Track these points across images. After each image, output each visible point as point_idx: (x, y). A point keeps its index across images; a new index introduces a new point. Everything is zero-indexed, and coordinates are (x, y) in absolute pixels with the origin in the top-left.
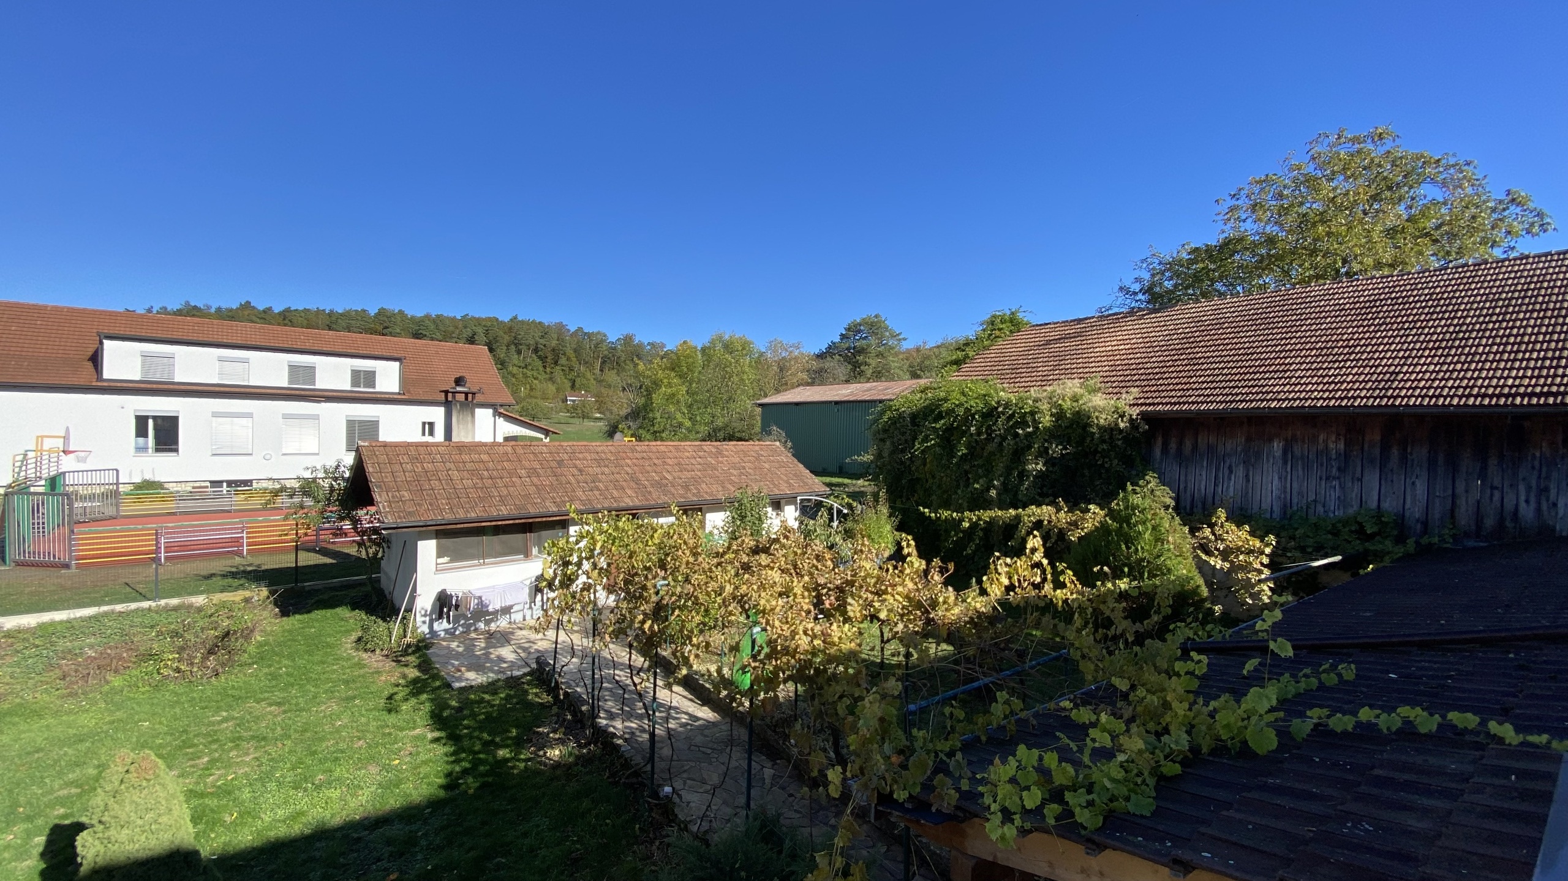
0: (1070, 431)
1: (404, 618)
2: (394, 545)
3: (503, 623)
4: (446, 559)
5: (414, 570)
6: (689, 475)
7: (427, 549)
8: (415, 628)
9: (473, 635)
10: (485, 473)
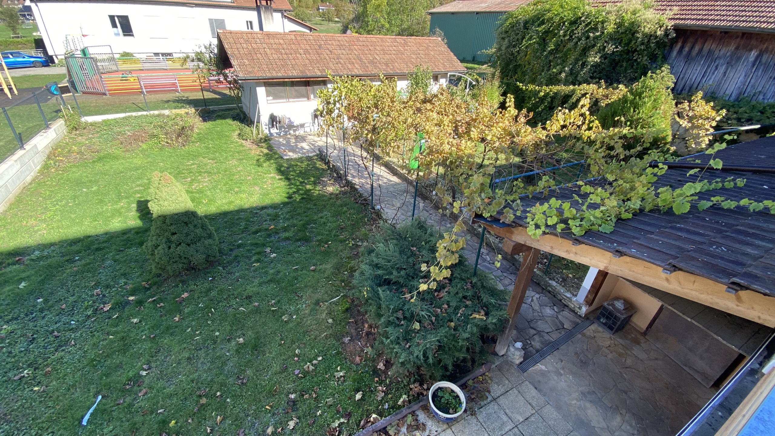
2: (245, 89)
3: (300, 132)
4: (271, 98)
5: (258, 103)
7: (261, 91)
8: (263, 131)
9: (289, 136)
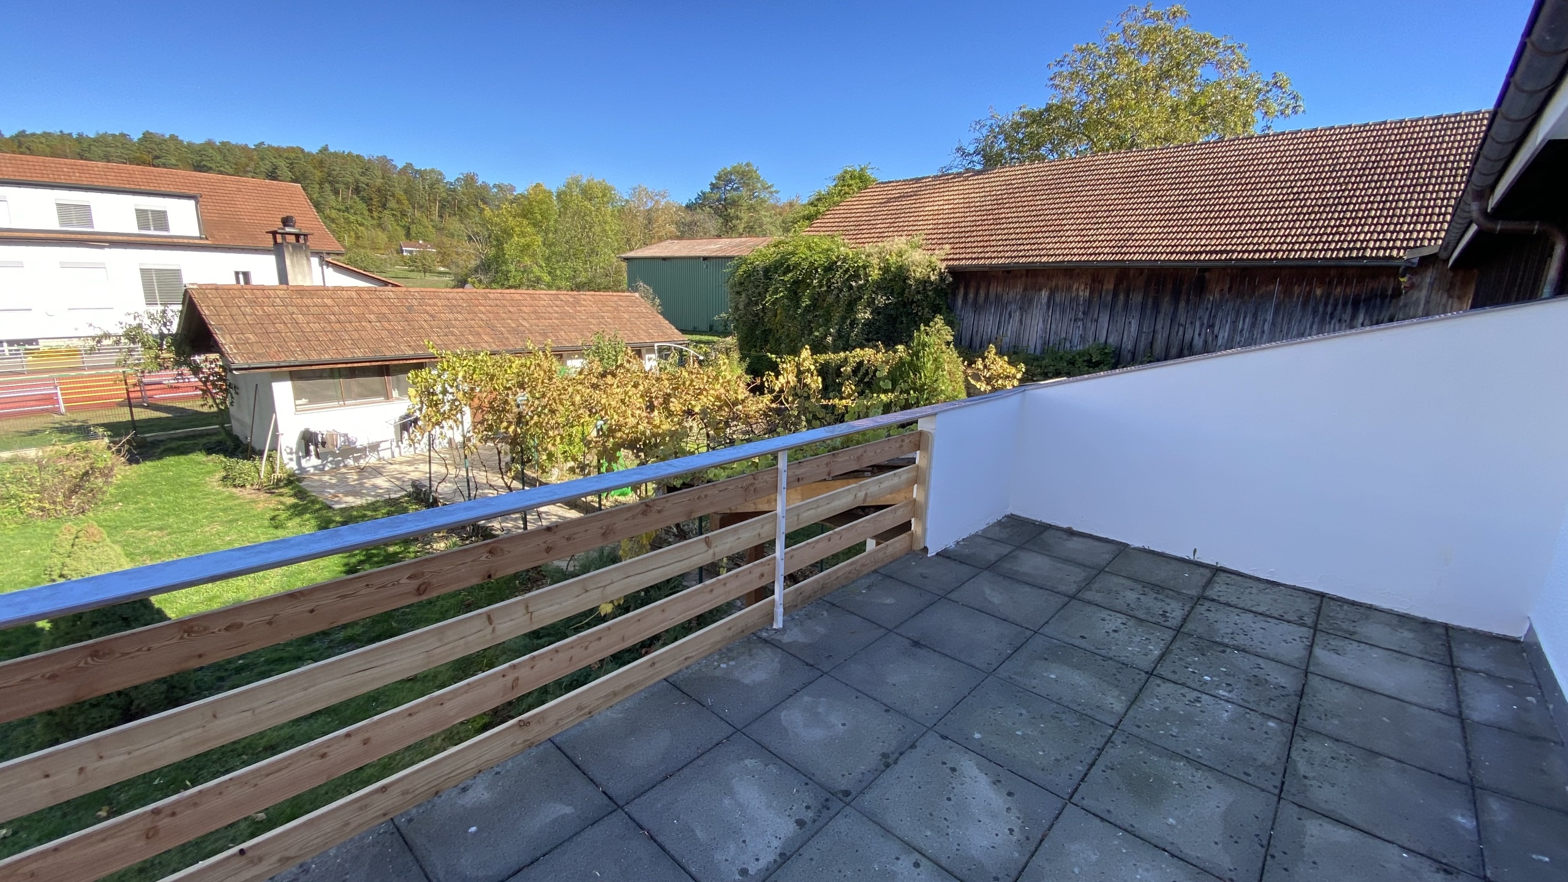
0: (893, 283)
1: (269, 456)
2: (243, 391)
3: (372, 460)
4: (304, 401)
5: (274, 411)
6: (546, 322)
7: (283, 391)
8: (283, 466)
9: (344, 470)
10: (332, 317)
